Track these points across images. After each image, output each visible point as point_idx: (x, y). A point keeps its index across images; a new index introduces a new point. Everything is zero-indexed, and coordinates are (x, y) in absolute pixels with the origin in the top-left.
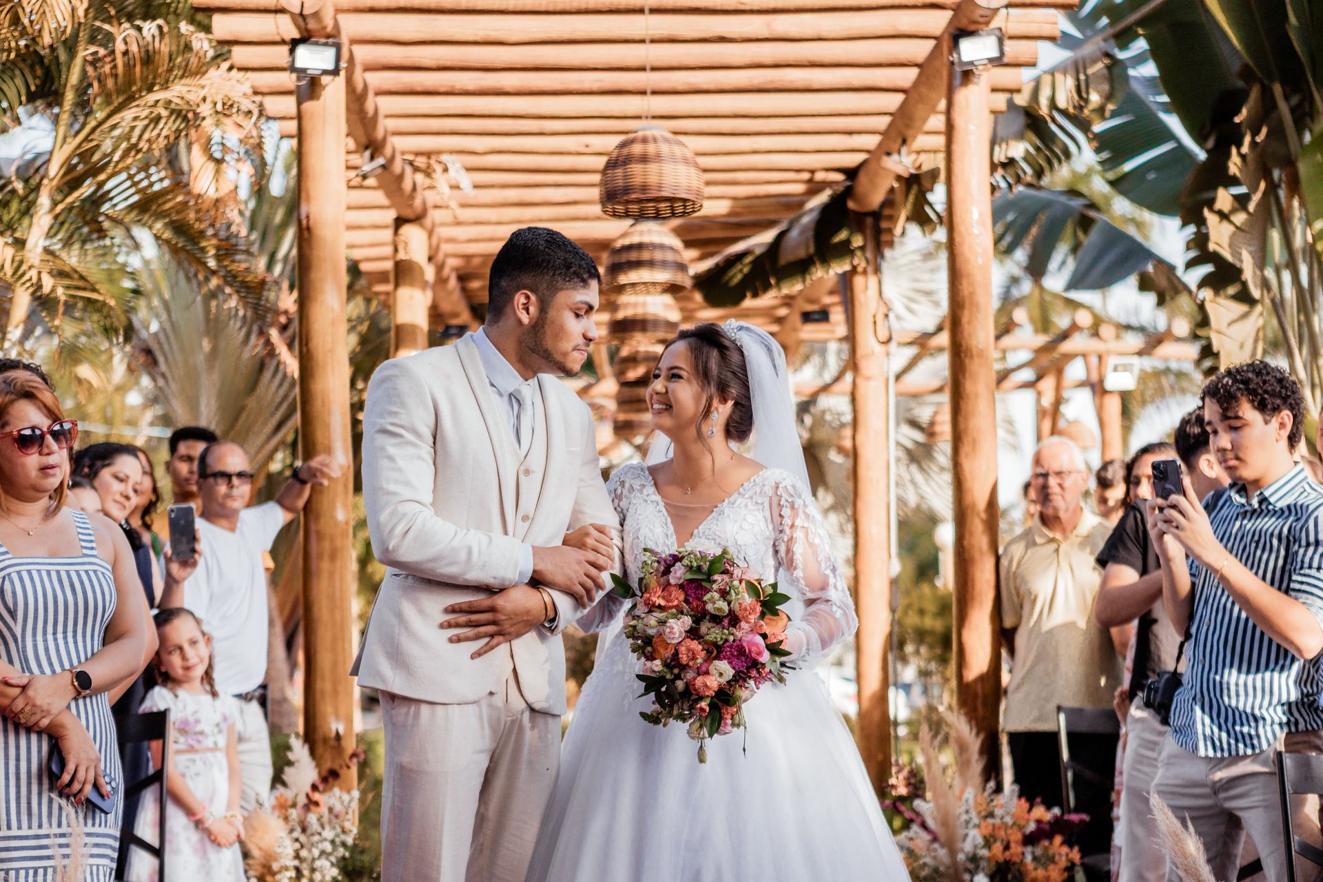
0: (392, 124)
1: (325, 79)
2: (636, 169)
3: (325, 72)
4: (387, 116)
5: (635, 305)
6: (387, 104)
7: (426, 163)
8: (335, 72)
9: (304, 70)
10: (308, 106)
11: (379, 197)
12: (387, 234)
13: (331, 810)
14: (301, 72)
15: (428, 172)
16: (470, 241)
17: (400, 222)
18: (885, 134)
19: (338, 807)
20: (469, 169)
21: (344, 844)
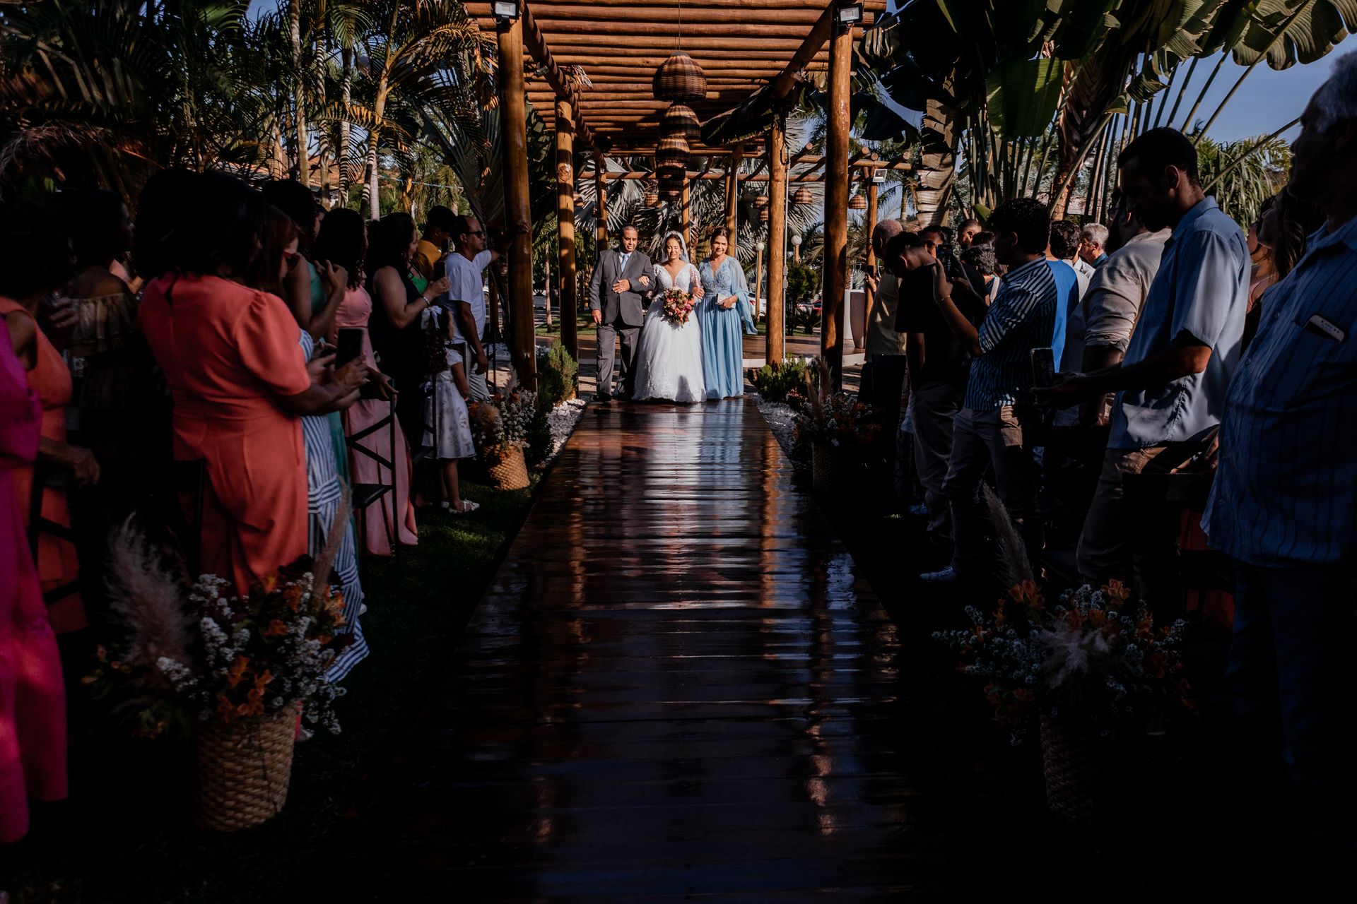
0: (551, 48)
1: (512, 21)
2: (680, 78)
3: (511, 17)
4: (548, 44)
5: (671, 143)
6: (548, 37)
7: (570, 68)
8: (516, 17)
9: (500, 16)
10: (503, 35)
11: (546, 86)
12: (552, 105)
13: (523, 401)
14: (499, 17)
15: (571, 74)
16: (593, 108)
17: (557, 100)
18: (792, 61)
19: (527, 400)
20: (588, 73)
21: (529, 417)
